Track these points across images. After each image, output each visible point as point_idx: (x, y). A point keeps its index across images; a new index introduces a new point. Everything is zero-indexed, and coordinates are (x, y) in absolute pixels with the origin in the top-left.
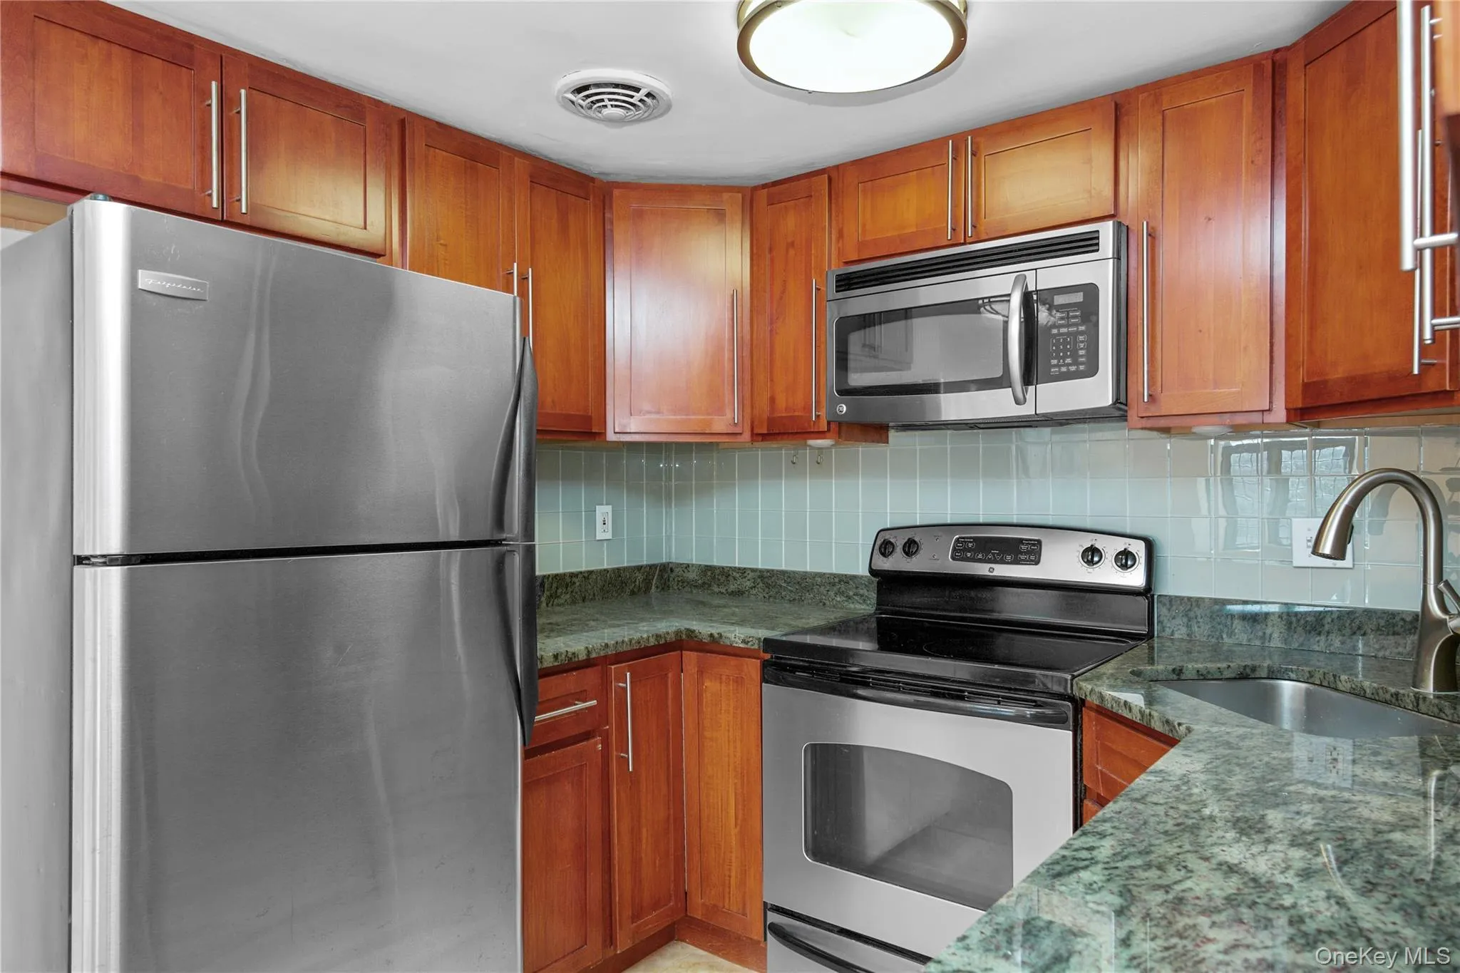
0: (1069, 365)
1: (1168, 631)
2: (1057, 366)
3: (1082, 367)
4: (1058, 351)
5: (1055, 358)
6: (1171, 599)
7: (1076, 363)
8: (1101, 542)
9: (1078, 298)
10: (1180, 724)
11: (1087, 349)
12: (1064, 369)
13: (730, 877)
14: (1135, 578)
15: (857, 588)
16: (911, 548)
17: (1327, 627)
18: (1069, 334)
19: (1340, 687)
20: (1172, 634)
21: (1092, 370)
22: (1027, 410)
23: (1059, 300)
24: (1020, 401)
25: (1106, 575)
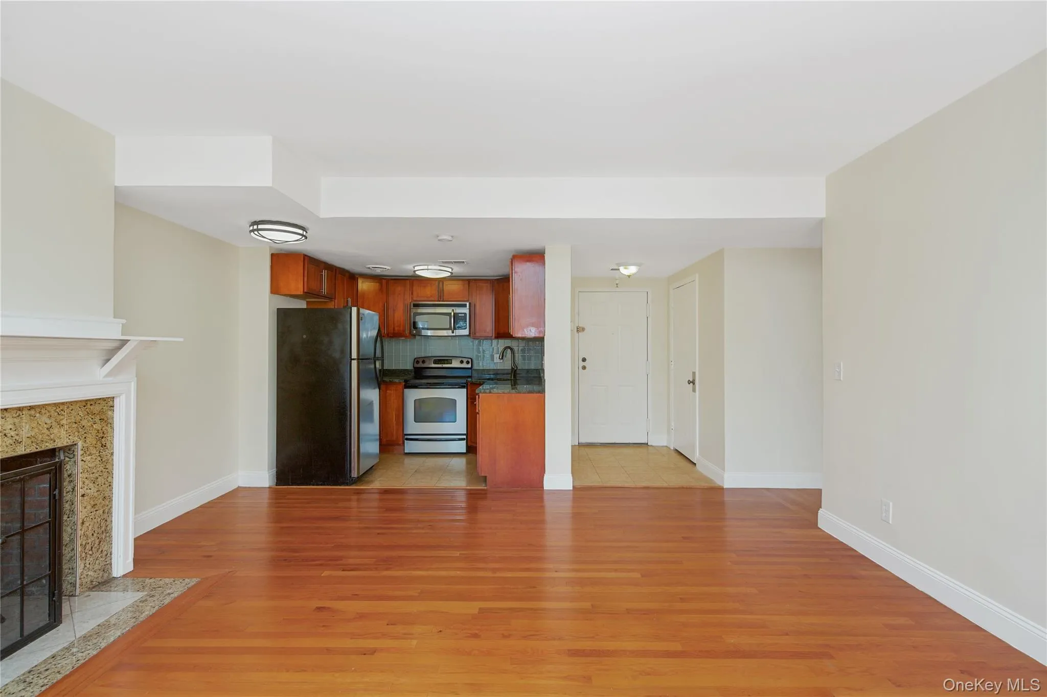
2: (459, 327)
5: (458, 325)
6: (475, 369)
7: (462, 326)
8: (463, 359)
9: (463, 315)
11: (464, 324)
13: (393, 431)
14: (469, 366)
15: (407, 371)
16: (424, 362)
21: (465, 328)
22: (454, 334)
23: (460, 315)
24: (453, 332)
25: (464, 365)
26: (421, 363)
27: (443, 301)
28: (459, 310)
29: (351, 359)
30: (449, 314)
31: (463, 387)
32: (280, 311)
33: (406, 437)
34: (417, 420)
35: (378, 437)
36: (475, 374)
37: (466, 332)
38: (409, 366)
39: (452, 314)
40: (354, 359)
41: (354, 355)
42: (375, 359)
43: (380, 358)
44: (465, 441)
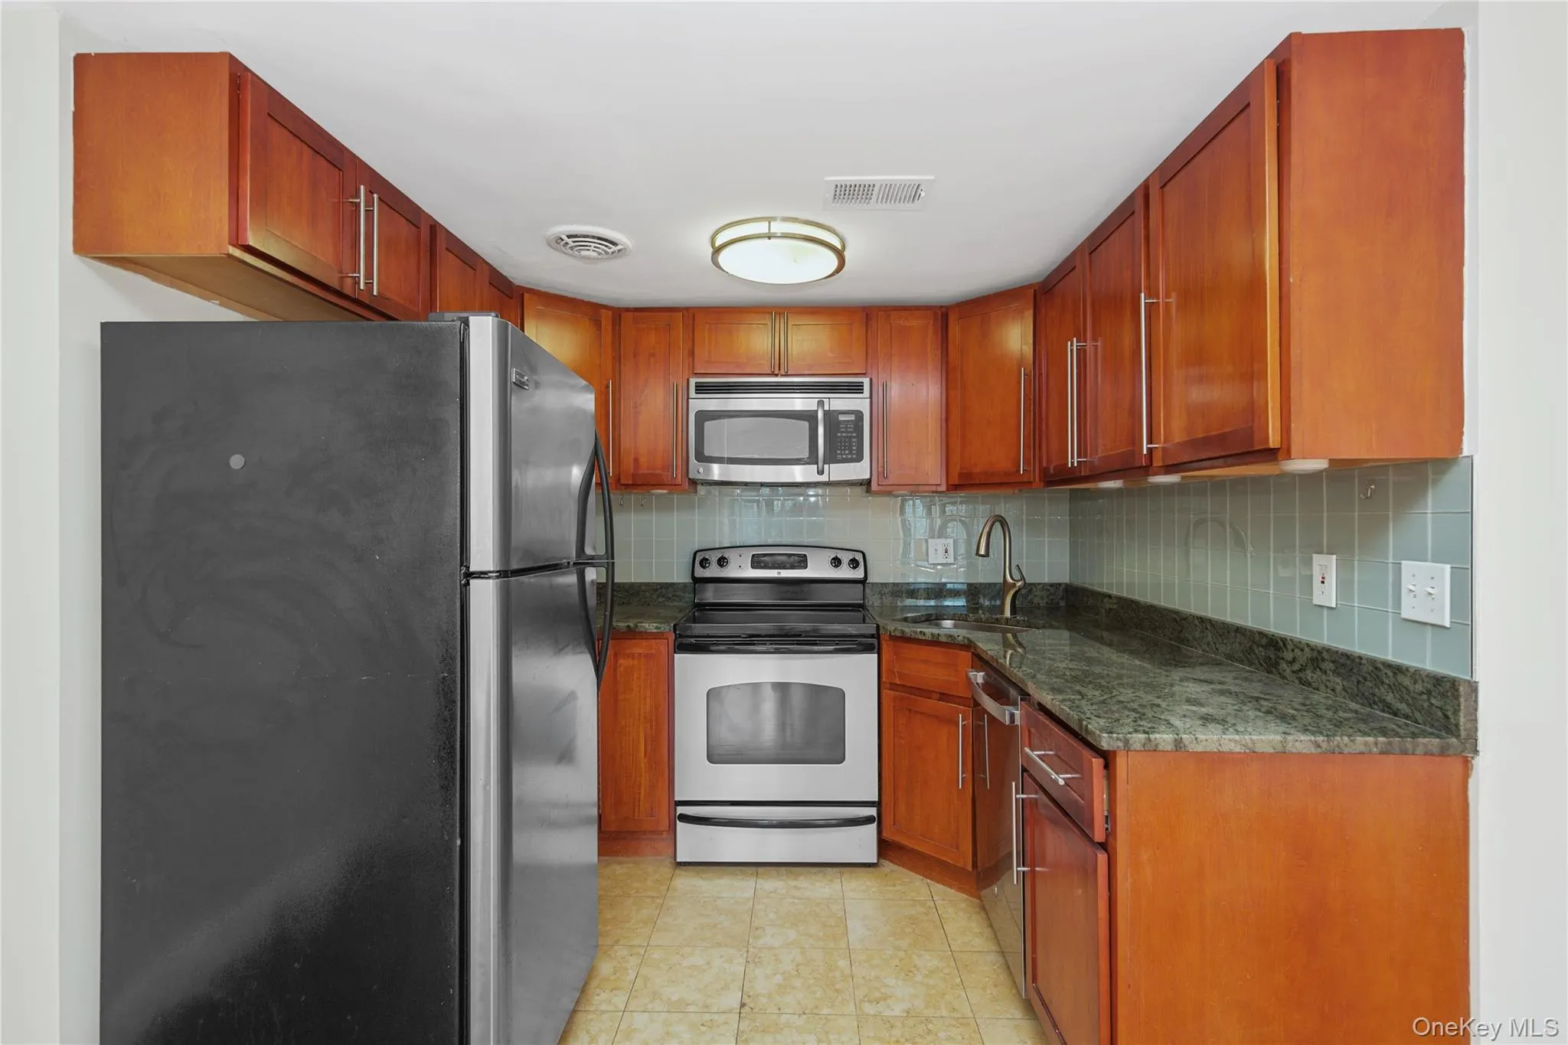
0: (846, 454)
1: (871, 602)
2: (841, 454)
3: (854, 456)
4: (841, 446)
5: (839, 450)
6: (873, 584)
7: (850, 453)
9: (852, 418)
10: (958, 636)
11: (858, 448)
12: (844, 457)
13: (640, 793)
14: (859, 574)
15: (675, 591)
16: (722, 562)
17: (944, 593)
18: (847, 437)
19: (969, 619)
20: (873, 603)
21: (860, 459)
22: (824, 478)
23: (842, 418)
24: (821, 472)
25: (845, 572)
26: (714, 566)
27: (786, 375)
28: (839, 403)
29: (470, 575)
30: (810, 417)
31: (867, 649)
32: (111, 332)
33: (681, 810)
34: (714, 757)
35: (594, 812)
36: (873, 601)
37: (860, 470)
38: (679, 575)
39: (820, 415)
40: (482, 575)
41: (484, 553)
42: (581, 564)
43: (600, 557)
44: (874, 826)
